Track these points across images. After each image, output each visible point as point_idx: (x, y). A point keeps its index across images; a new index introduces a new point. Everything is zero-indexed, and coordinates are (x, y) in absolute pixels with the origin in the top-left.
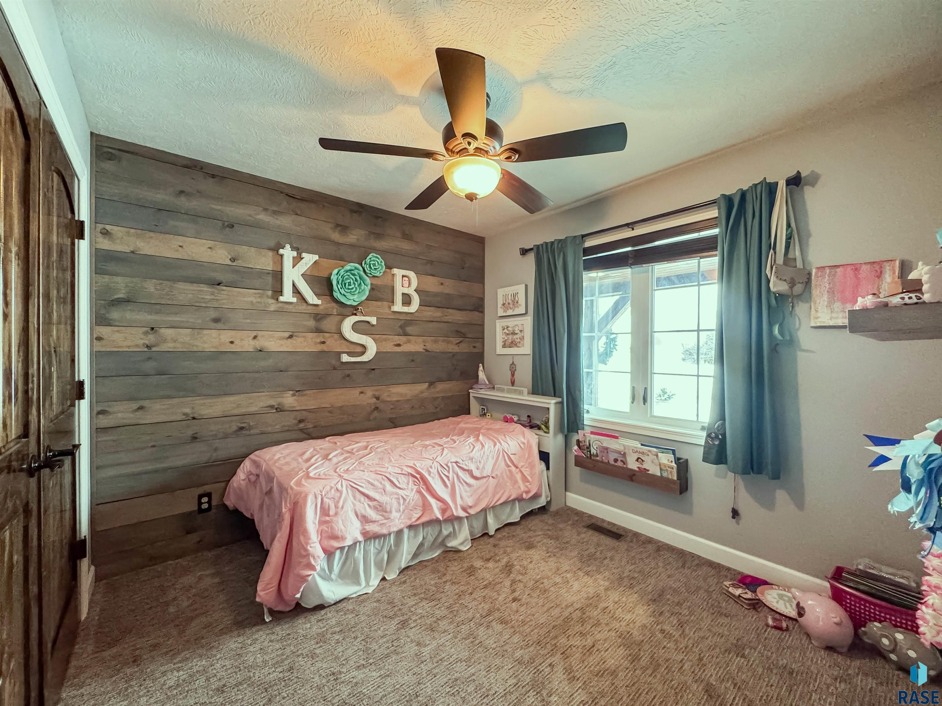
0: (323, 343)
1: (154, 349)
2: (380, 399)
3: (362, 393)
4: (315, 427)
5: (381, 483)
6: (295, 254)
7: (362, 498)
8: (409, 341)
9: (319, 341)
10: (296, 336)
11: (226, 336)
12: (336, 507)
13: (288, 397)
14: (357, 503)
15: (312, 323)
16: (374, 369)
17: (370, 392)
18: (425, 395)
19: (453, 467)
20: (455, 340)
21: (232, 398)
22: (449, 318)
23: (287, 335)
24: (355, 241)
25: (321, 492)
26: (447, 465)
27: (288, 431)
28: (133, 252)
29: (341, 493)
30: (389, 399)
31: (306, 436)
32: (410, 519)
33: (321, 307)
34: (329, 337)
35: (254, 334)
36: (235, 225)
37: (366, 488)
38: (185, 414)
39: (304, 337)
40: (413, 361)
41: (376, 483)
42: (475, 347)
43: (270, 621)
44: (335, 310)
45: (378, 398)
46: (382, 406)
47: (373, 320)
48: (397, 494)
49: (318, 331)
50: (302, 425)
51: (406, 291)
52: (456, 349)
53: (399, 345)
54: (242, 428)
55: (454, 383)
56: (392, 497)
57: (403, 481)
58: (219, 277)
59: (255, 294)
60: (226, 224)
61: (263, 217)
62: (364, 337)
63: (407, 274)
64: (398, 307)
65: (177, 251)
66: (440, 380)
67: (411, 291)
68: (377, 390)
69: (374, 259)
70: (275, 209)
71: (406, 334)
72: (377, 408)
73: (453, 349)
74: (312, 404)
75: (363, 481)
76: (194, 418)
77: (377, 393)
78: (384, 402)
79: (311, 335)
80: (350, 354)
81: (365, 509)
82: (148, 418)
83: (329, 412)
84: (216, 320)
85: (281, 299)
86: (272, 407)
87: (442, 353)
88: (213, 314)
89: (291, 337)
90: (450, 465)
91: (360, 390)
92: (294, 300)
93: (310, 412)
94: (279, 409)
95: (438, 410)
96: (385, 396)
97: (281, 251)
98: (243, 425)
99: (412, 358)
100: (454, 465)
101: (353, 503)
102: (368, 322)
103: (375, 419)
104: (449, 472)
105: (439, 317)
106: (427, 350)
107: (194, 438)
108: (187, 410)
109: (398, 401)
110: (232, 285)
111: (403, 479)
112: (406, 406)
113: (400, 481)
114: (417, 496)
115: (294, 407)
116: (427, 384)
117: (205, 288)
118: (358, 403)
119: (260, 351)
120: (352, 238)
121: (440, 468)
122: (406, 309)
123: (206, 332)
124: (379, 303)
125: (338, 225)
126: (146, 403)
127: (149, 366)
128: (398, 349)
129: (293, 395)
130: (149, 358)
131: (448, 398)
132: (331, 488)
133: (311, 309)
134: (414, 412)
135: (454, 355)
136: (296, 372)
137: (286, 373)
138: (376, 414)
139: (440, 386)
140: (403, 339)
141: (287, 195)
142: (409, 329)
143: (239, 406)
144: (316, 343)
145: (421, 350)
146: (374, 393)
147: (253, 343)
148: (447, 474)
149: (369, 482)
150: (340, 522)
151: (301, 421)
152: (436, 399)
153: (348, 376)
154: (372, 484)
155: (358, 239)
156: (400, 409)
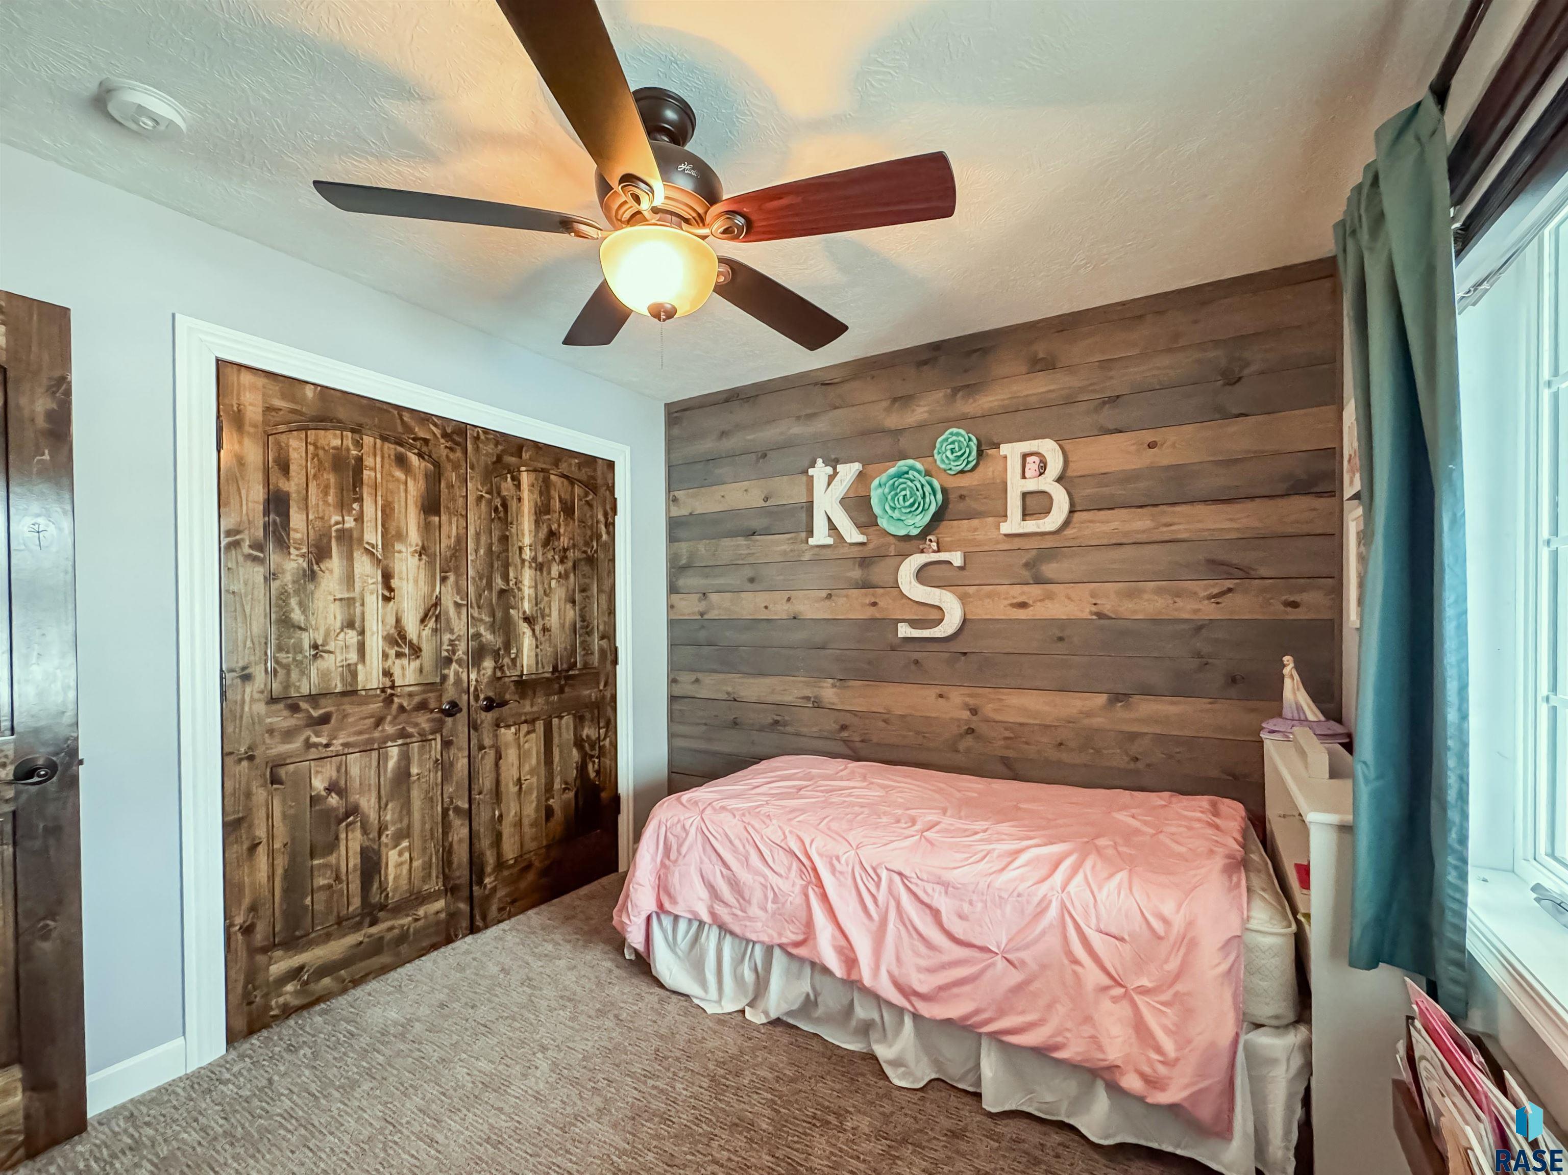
0: (874, 604)
1: (706, 617)
2: (979, 713)
3: (941, 696)
4: (862, 741)
5: (744, 847)
6: (829, 470)
7: (714, 857)
8: (1050, 596)
9: (867, 601)
10: (836, 595)
11: (762, 598)
12: (679, 852)
13: (827, 687)
14: (706, 860)
15: (856, 574)
16: (965, 654)
17: (957, 697)
18: (1098, 721)
19: (891, 881)
20: (1204, 588)
21: (768, 681)
22: (1181, 530)
23: (824, 594)
24: (926, 415)
25: (667, 821)
26: (875, 870)
27: (826, 738)
28: (691, 514)
29: (687, 834)
30: (999, 717)
31: (850, 752)
32: (780, 935)
33: (871, 546)
34: (883, 595)
35: (786, 595)
36: (768, 452)
37: (721, 843)
38: (728, 693)
39: (847, 596)
40: (1061, 639)
41: (737, 842)
42: (1295, 605)
43: (630, 960)
44: (892, 548)
45: (974, 711)
46: (983, 729)
47: (957, 559)
48: (765, 877)
49: (866, 585)
50: (845, 734)
51: (1031, 485)
52: (1209, 612)
53: (1023, 605)
54: (776, 722)
55: (1202, 704)
56: (756, 877)
57: (781, 861)
58: (756, 524)
59: (789, 539)
60: (760, 455)
61: (797, 429)
62: (937, 591)
63: (1035, 449)
64: (1014, 524)
65: (720, 502)
66: (1148, 692)
67: (1048, 483)
68: (970, 695)
69: (954, 438)
70: (809, 411)
71: (1039, 580)
72: (971, 731)
73: (1196, 611)
74: (859, 704)
75: (721, 831)
76: (735, 700)
77: (971, 701)
78: (987, 720)
79: (856, 592)
80: (914, 624)
81: (715, 876)
82: (704, 694)
83: (885, 721)
84: (752, 580)
85: (811, 541)
86: (808, 698)
87: (1155, 621)
88: (748, 572)
89: (829, 596)
90: (884, 874)
91: (938, 690)
92: (830, 541)
93: (855, 715)
94: (817, 704)
95: (1140, 765)
96: (989, 709)
97: (811, 471)
98: (778, 718)
99: (1060, 635)
100: (897, 878)
101: (700, 858)
102: (949, 563)
103: (968, 750)
104: (878, 885)
105: (1144, 532)
106: (1100, 615)
107: (735, 724)
108: (730, 689)
109: (1021, 724)
110: (767, 532)
111: (782, 856)
112: (1045, 740)
113: (776, 857)
114: (799, 900)
115: (833, 704)
116: (1105, 696)
117: (741, 541)
118: (933, 715)
119: (795, 618)
120: (919, 413)
121: (858, 870)
122: (1031, 526)
123: (743, 595)
124: (975, 522)
125: (895, 400)
126: (700, 676)
127: (702, 635)
128: (1022, 614)
129: (834, 686)
130: (703, 627)
131: (1178, 740)
132: (679, 821)
133: (856, 552)
134: (1065, 757)
135: (1199, 628)
136: (838, 651)
137: (823, 652)
138: (969, 741)
139: (1147, 707)
140: (1035, 590)
141: (822, 384)
142: (1049, 569)
143: (773, 692)
144: (863, 605)
145: (1086, 615)
146: (967, 699)
147: (786, 607)
148: (873, 890)
149: (726, 835)
150: (677, 875)
151: (844, 728)
152: (1133, 737)
153: (916, 662)
154: (731, 842)
155: (930, 412)
156: (1027, 743)
